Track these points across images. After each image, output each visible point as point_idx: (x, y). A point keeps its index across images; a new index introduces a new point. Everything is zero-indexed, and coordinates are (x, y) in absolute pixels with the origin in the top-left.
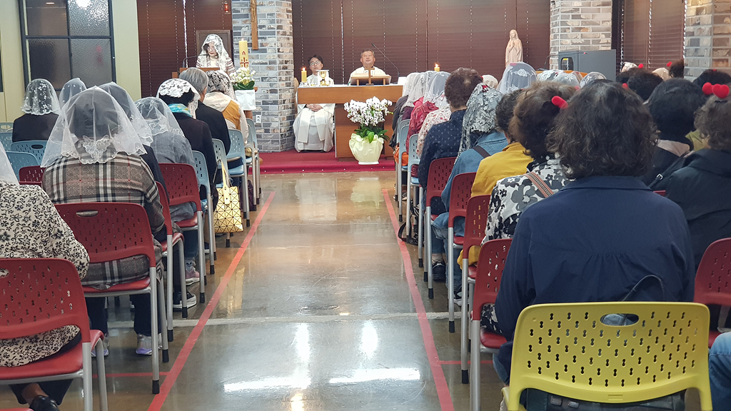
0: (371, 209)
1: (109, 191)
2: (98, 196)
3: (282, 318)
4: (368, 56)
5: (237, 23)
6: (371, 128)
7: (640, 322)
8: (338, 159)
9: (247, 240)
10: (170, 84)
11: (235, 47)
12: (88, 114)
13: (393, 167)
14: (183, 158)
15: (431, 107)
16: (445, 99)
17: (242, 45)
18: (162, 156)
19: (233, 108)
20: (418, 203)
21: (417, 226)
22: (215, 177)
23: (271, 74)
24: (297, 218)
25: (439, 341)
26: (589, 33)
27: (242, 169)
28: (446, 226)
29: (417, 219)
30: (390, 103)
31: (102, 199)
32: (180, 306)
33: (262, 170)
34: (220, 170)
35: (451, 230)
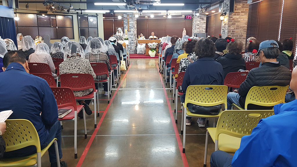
0: (153, 66)
1: (99, 60)
2: (97, 61)
3: (135, 89)
4: (153, 33)
5: (125, 25)
6: (153, 49)
7: (213, 89)
8: (146, 56)
9: (127, 72)
10: (111, 38)
11: (124, 31)
12: (94, 43)
13: (158, 58)
14: (114, 54)
15: (167, 44)
16: (170, 42)
17: (126, 30)
18: (110, 53)
19: (124, 44)
20: (164, 65)
21: (163, 70)
22: (121, 59)
23: (132, 37)
24: (137, 68)
25: (168, 94)
26: (201, 29)
27: (126, 57)
28: (170, 70)
29: (163, 68)
30: (158, 44)
31: (97, 62)
32: (113, 86)
33: (130, 58)
34: (121, 57)
35: (171, 70)
